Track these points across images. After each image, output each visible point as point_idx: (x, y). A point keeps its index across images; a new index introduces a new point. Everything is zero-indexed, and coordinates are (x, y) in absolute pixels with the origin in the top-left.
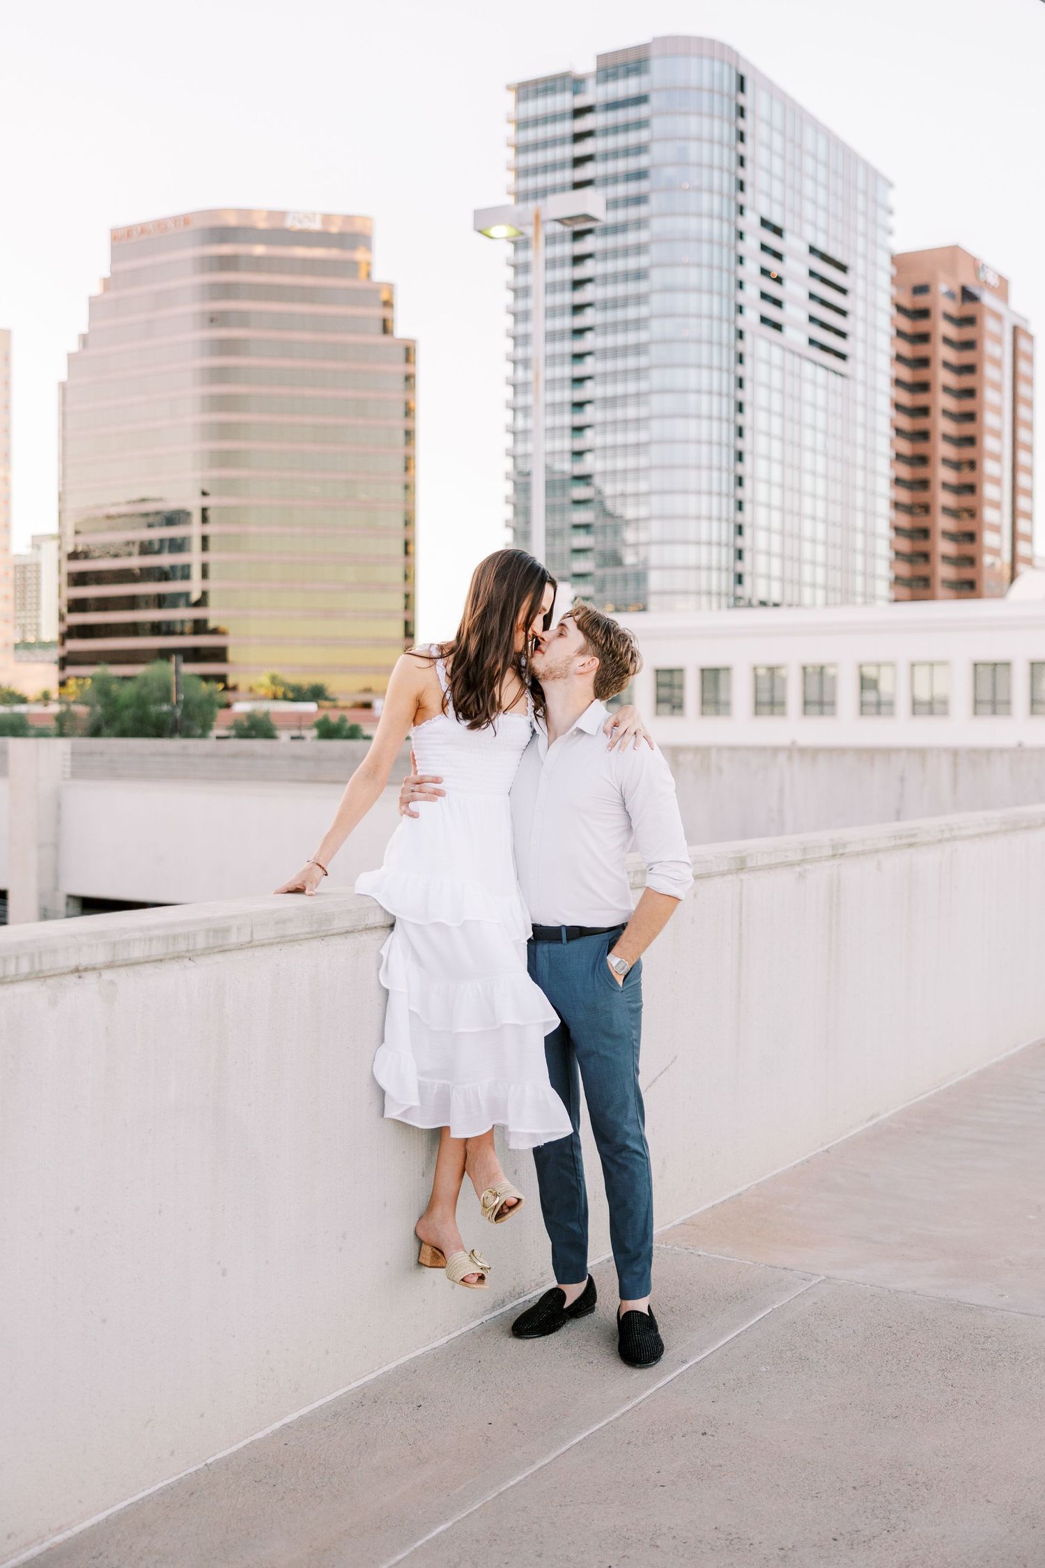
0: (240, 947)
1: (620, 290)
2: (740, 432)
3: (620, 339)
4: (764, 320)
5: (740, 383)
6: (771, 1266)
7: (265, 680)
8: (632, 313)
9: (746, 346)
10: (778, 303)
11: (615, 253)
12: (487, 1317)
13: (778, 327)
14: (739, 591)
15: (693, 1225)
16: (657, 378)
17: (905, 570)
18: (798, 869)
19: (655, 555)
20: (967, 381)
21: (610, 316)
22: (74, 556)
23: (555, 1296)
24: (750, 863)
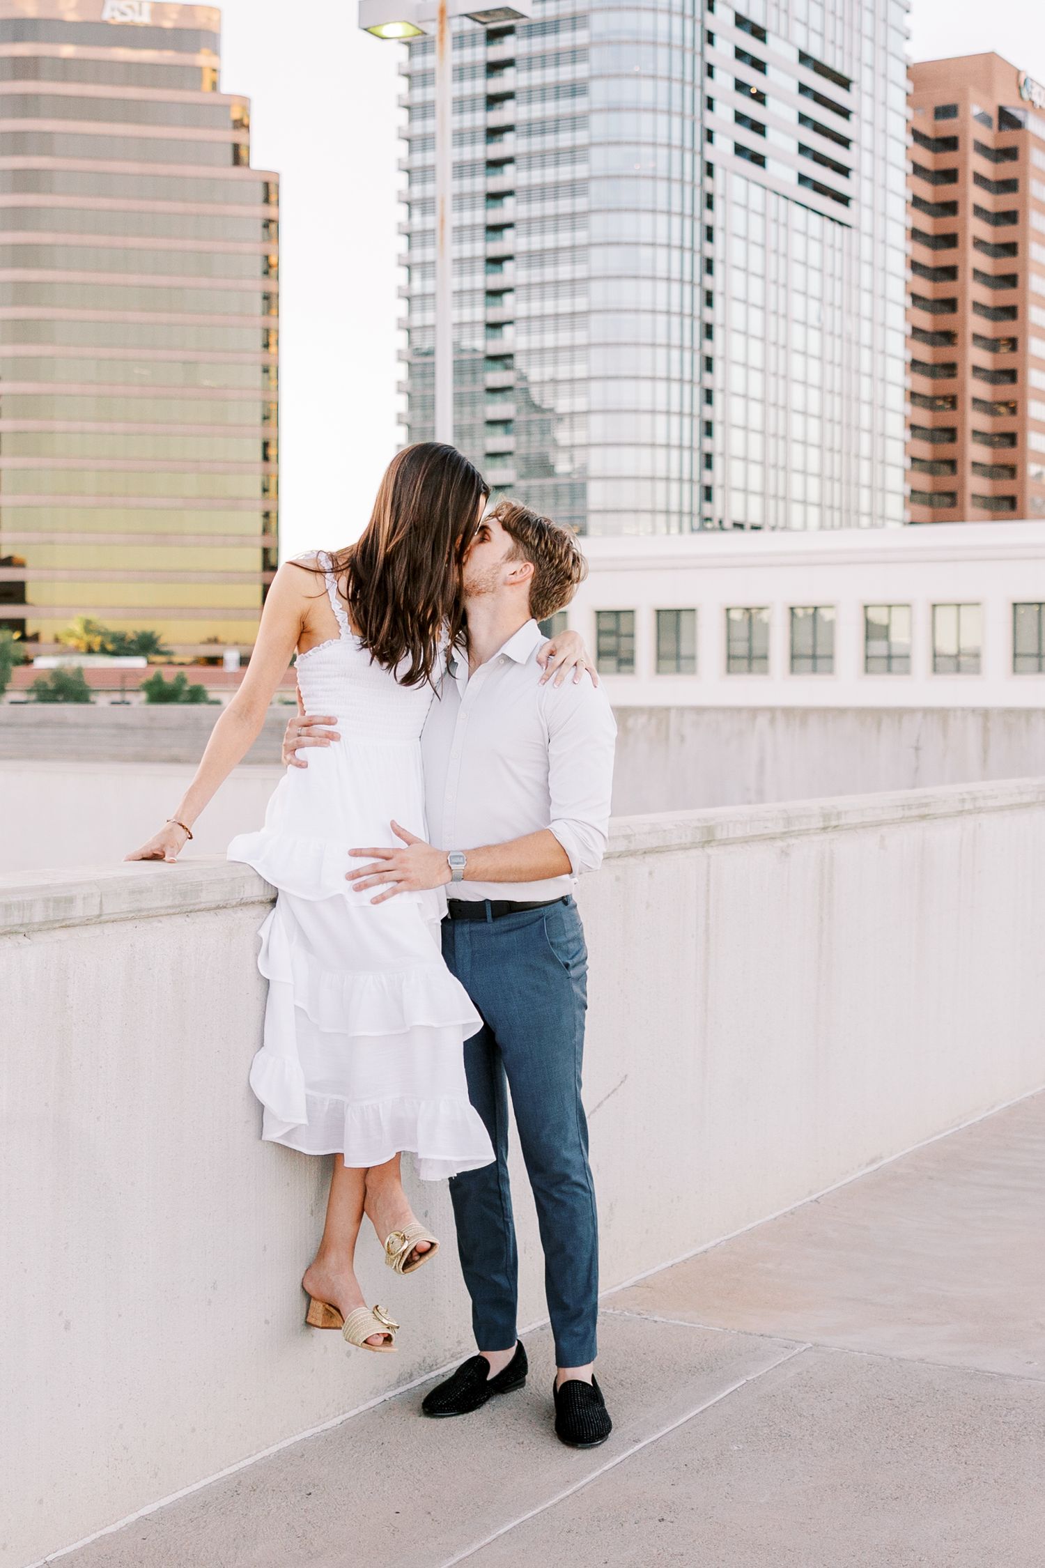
0: (86, 923)
1: (550, 109)
2: (709, 299)
3: (550, 175)
4: (740, 150)
5: (709, 234)
6: (745, 1333)
7: (78, 628)
8: (565, 139)
9: (716, 185)
10: (759, 128)
11: (543, 60)
12: (391, 1394)
13: (759, 160)
14: (708, 509)
15: (648, 1287)
16: (598, 226)
17: (924, 482)
18: (779, 844)
19: (597, 461)
20: (1006, 234)
21: (537, 143)
23: (477, 1366)
24: (720, 835)
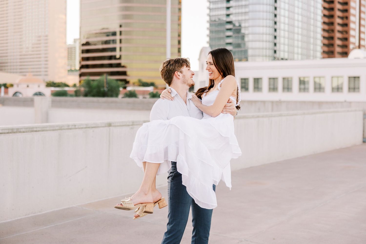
2: (276, 8)
7: (137, 81)
14: (275, 55)
17: (326, 49)
22: (83, 45)
24: (113, 125)
